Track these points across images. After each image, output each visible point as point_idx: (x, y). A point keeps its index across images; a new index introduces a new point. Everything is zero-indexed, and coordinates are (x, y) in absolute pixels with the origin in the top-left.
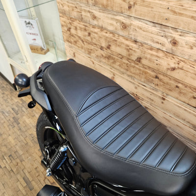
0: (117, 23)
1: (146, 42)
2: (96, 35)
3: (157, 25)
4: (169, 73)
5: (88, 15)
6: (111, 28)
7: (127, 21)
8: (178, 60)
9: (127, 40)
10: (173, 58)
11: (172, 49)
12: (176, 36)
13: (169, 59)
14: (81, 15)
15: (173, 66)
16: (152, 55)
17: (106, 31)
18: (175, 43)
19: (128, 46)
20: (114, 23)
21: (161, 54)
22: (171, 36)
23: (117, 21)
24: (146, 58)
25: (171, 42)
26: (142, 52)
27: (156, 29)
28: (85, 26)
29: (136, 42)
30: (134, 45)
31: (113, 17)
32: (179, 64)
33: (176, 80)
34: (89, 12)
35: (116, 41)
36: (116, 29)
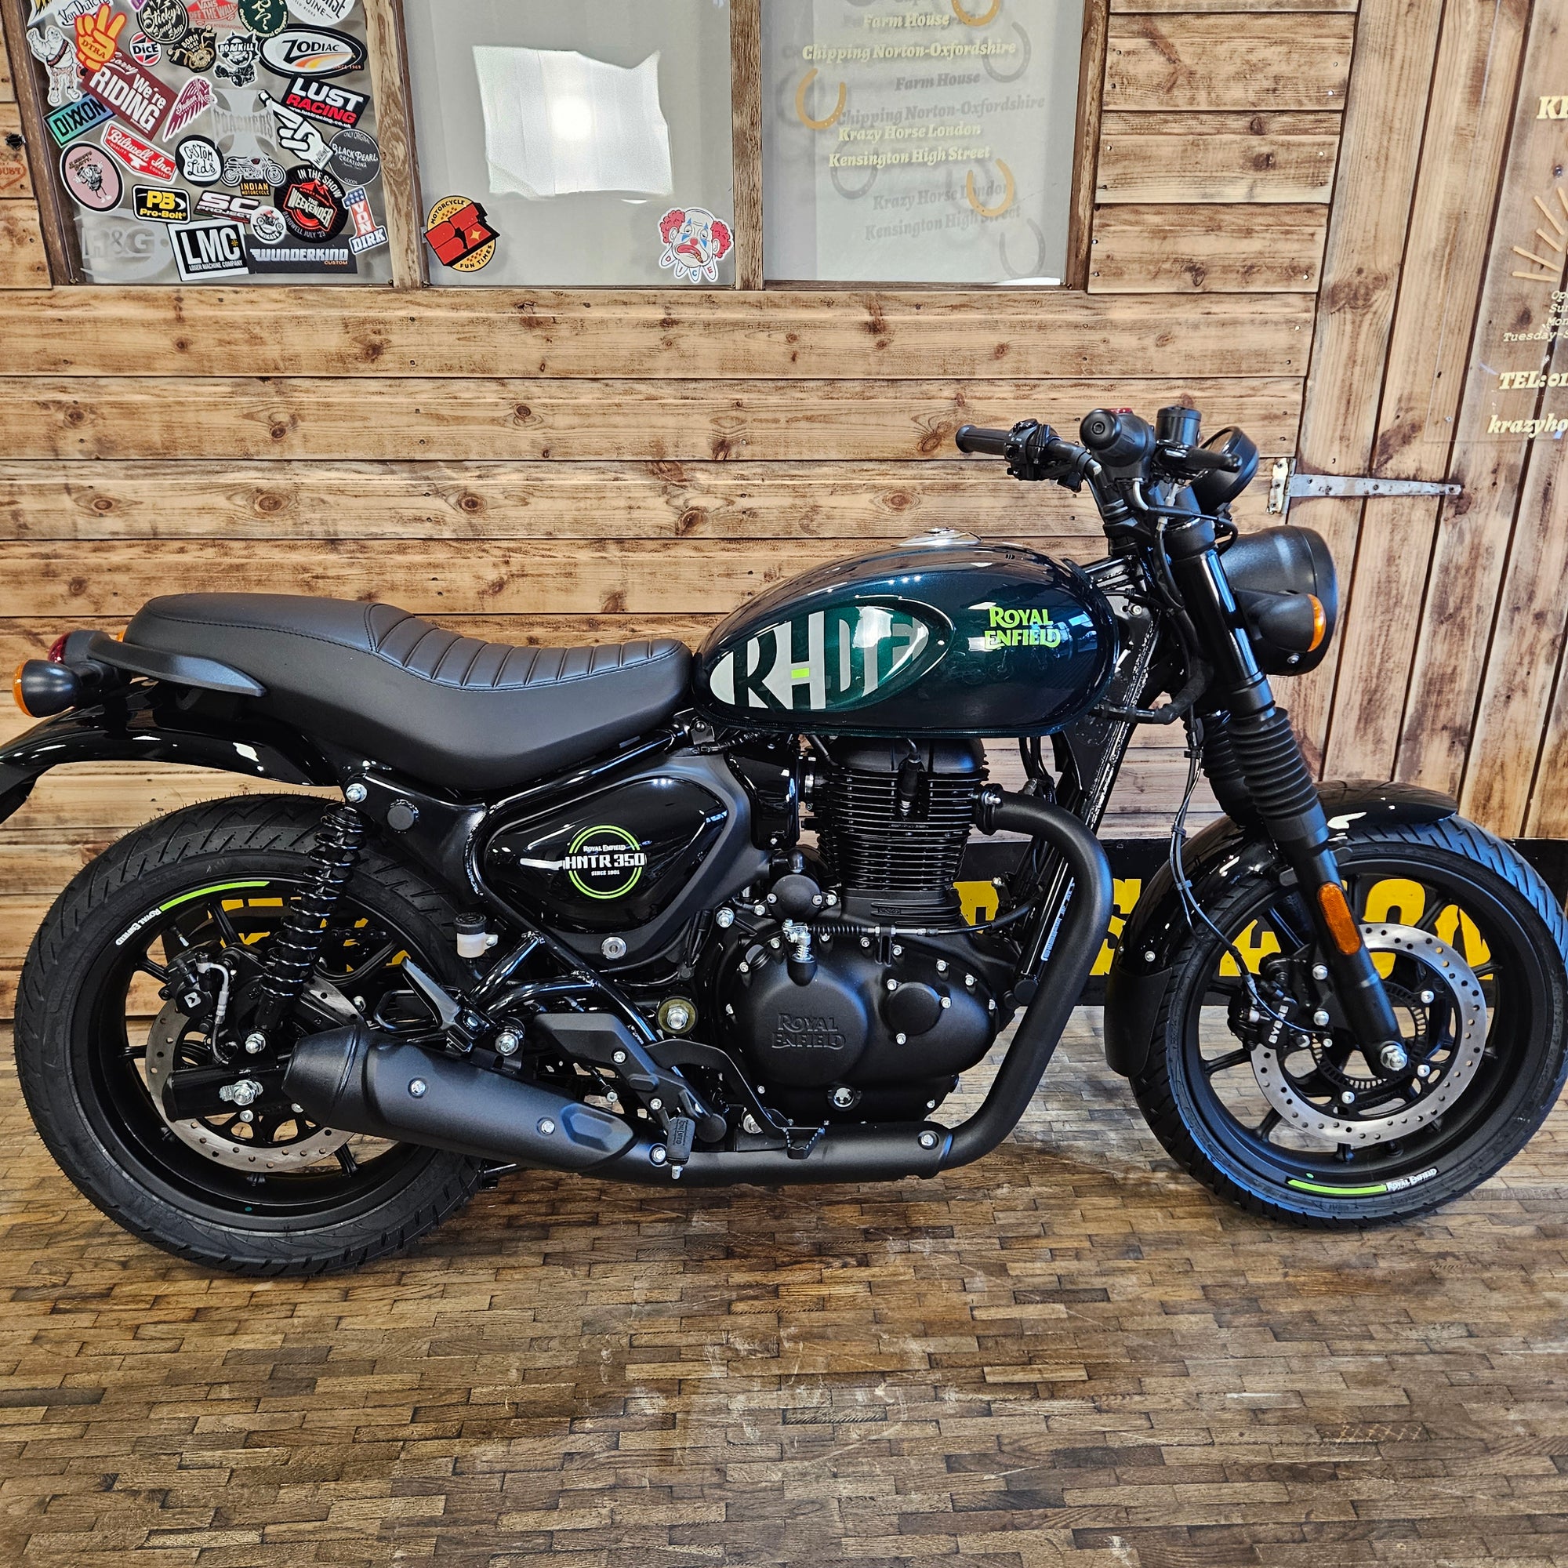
0: (229, 498)
1: (374, 530)
2: (121, 578)
3: (395, 467)
4: (490, 605)
5: (67, 502)
6: (203, 525)
7: (276, 481)
8: (500, 553)
9: (292, 548)
10: (484, 550)
11: (471, 525)
12: (467, 480)
13: (474, 560)
14: (15, 515)
15: (492, 575)
16: (410, 567)
17: (178, 544)
18: (472, 503)
19: (305, 570)
20: (220, 501)
21: (440, 555)
22: (453, 487)
23: (231, 490)
24: (393, 588)
25: (459, 503)
26: (369, 570)
27: (398, 480)
28: (47, 556)
29: (333, 542)
30: (333, 557)
31: (205, 480)
32: (507, 563)
33: (520, 619)
34: (68, 489)
35: (239, 567)
36: (231, 520)
